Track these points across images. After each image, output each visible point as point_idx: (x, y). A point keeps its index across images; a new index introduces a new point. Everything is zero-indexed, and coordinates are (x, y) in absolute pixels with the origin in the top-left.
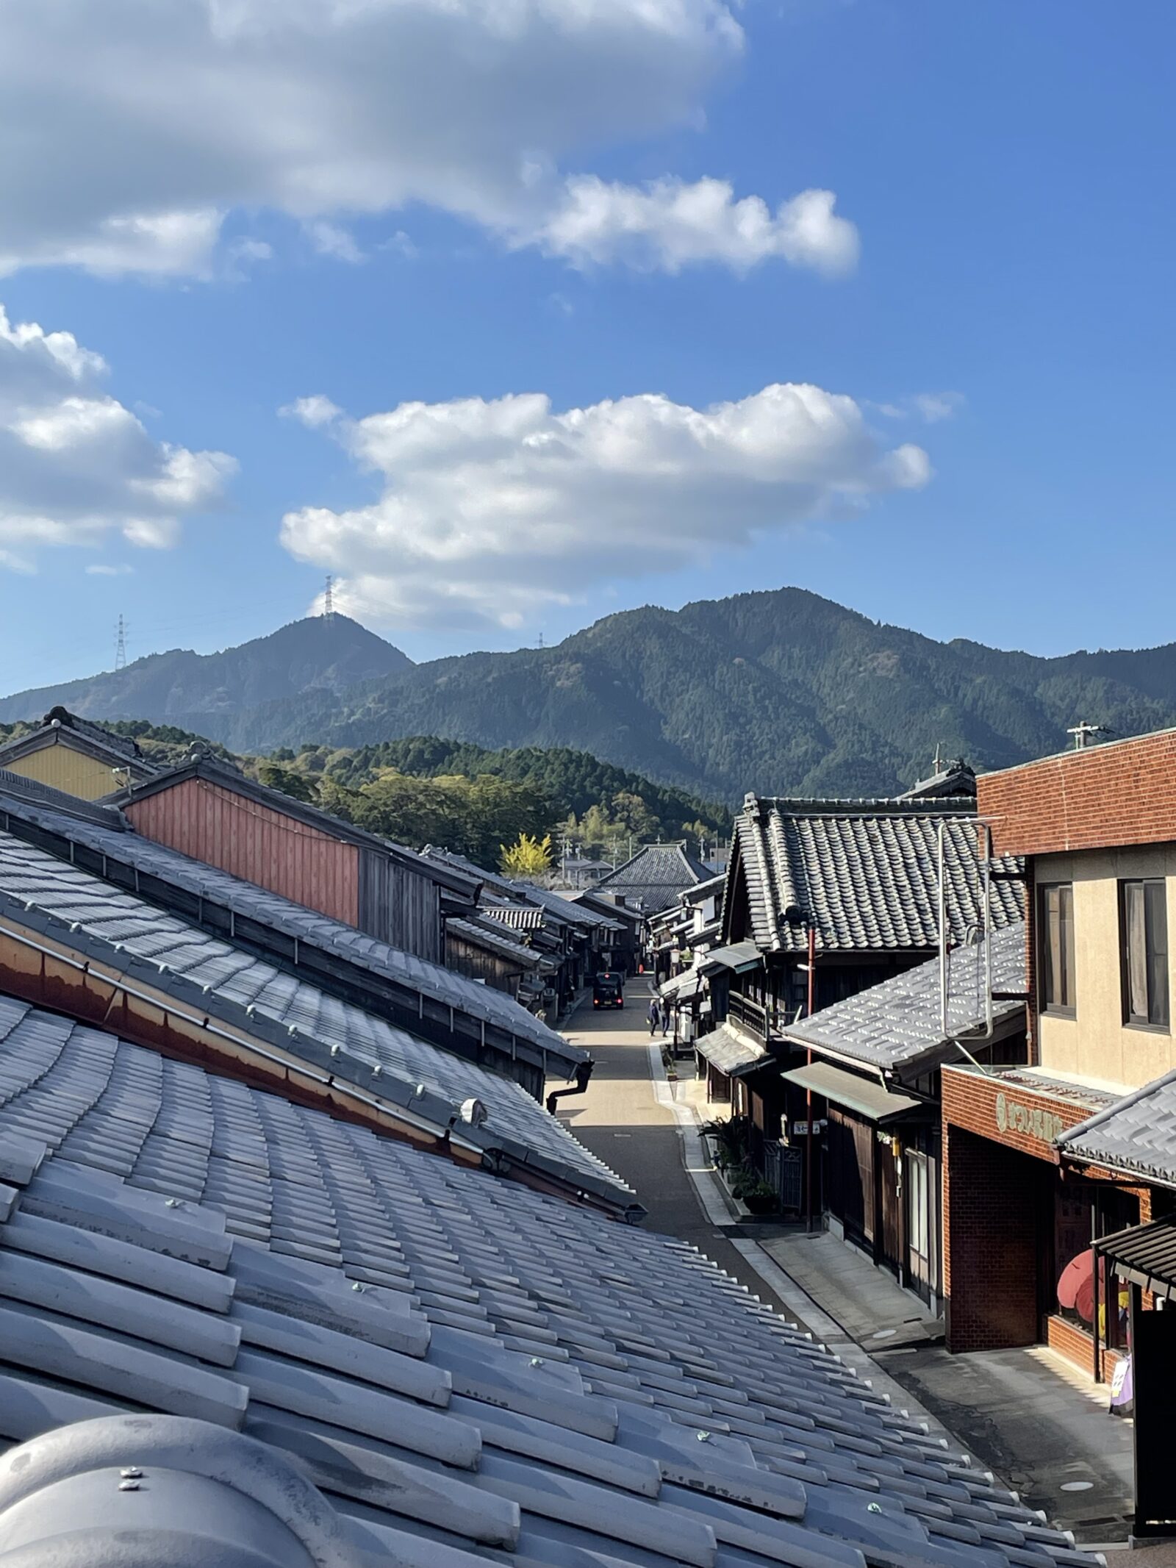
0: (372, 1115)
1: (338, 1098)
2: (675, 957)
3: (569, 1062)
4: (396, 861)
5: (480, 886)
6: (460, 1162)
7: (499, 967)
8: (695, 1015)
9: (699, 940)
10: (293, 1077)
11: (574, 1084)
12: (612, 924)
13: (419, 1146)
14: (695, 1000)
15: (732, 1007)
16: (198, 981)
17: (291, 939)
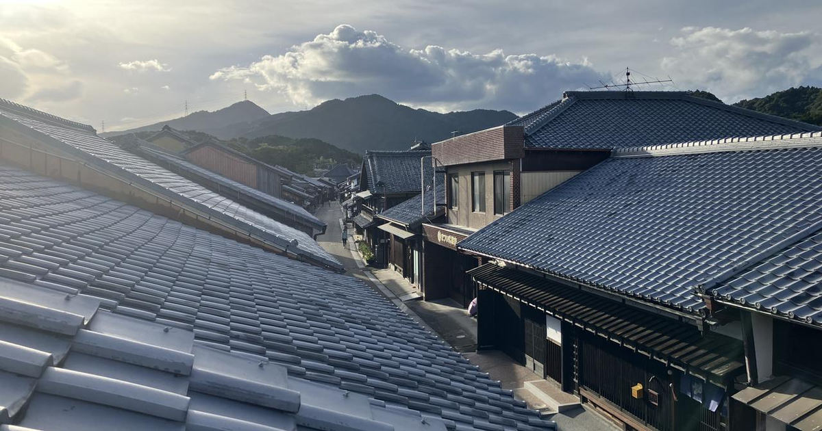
0: (263, 244)
1: (252, 240)
2: (346, 195)
3: (320, 226)
4: (268, 169)
5: (292, 177)
6: (290, 258)
7: (297, 199)
8: (352, 211)
9: (353, 190)
10: (238, 234)
11: (321, 232)
12: (329, 187)
13: (278, 254)
14: (352, 207)
15: (363, 209)
16: (207, 205)
17: (237, 192)
